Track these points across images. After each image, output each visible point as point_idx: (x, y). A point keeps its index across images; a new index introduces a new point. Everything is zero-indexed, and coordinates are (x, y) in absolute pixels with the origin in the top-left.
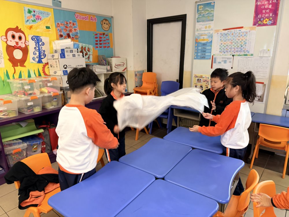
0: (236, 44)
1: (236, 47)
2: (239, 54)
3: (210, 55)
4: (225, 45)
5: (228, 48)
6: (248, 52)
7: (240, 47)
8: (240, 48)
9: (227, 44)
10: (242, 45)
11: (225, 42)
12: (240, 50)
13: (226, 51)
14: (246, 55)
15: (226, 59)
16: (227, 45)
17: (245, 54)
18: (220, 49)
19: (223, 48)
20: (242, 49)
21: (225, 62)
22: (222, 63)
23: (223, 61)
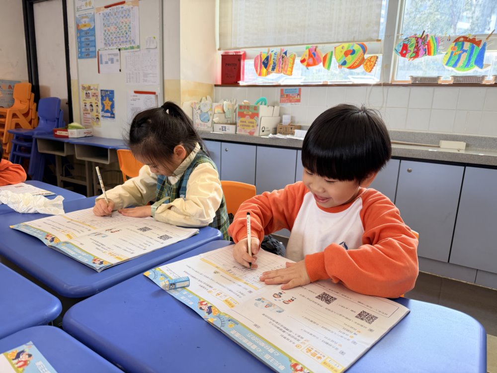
0: (121, 30)
2: (124, 47)
3: (95, 51)
4: (109, 33)
5: (113, 38)
7: (125, 35)
10: (127, 31)
11: (108, 28)
13: (111, 44)
14: (132, 48)
15: (113, 56)
17: (131, 45)
19: (108, 38)
20: (127, 38)
21: (112, 61)
22: (110, 62)
23: (109, 59)
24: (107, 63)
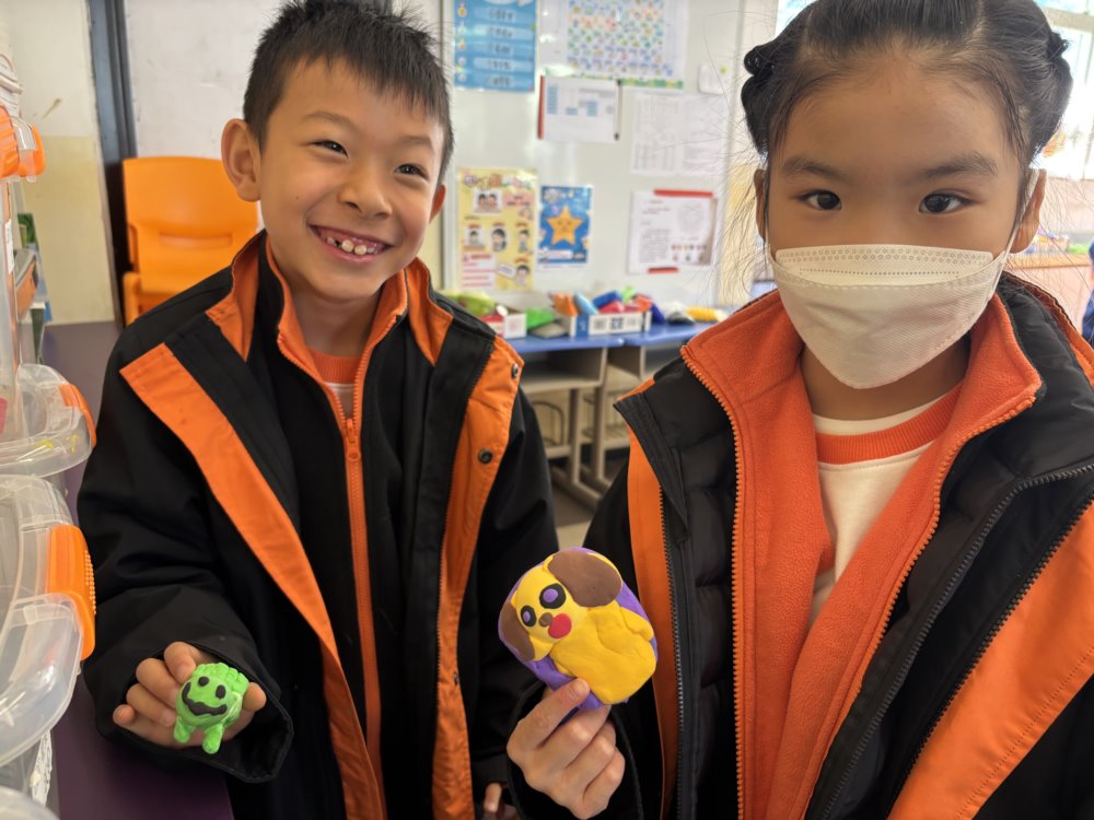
0: (630, 33)
1: (630, 45)
2: (636, 76)
4: (589, 32)
5: (602, 48)
6: (670, 73)
7: (642, 46)
8: (643, 52)
9: (596, 28)
10: (650, 39)
11: (588, 18)
12: (641, 59)
13: (595, 61)
14: (662, 84)
15: (596, 97)
16: (597, 34)
17: (659, 78)
18: (571, 45)
19: (583, 46)
20: (647, 58)
21: (592, 108)
22: (583, 111)
23: (582, 104)
24: (571, 111)
